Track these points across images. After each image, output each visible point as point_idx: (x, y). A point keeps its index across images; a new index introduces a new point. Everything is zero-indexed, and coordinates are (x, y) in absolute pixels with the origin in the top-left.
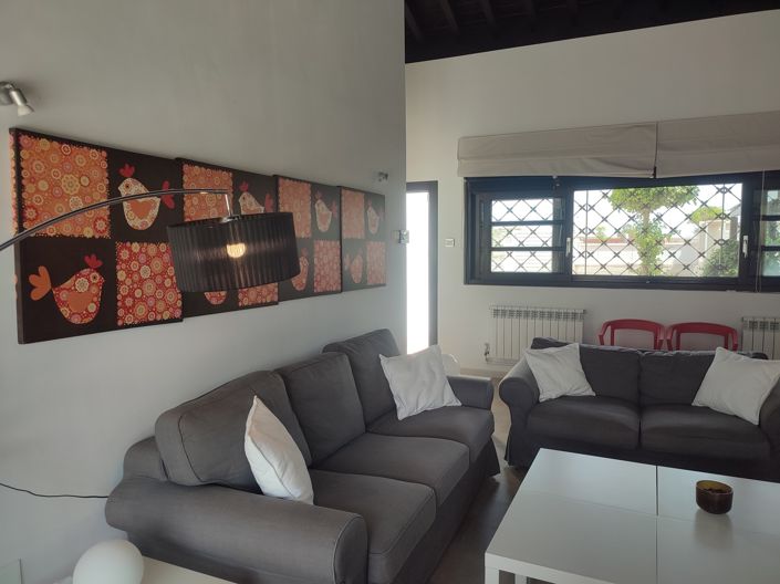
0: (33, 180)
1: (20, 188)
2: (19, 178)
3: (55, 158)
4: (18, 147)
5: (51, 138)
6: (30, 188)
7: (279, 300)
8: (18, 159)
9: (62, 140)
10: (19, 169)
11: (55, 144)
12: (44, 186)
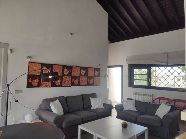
0: (30, 68)
1: (29, 69)
2: (29, 67)
3: (34, 65)
4: (29, 64)
5: (33, 63)
6: (30, 69)
7: (71, 86)
8: (29, 65)
9: (35, 63)
10: (29, 66)
11: (34, 63)
12: (32, 68)
